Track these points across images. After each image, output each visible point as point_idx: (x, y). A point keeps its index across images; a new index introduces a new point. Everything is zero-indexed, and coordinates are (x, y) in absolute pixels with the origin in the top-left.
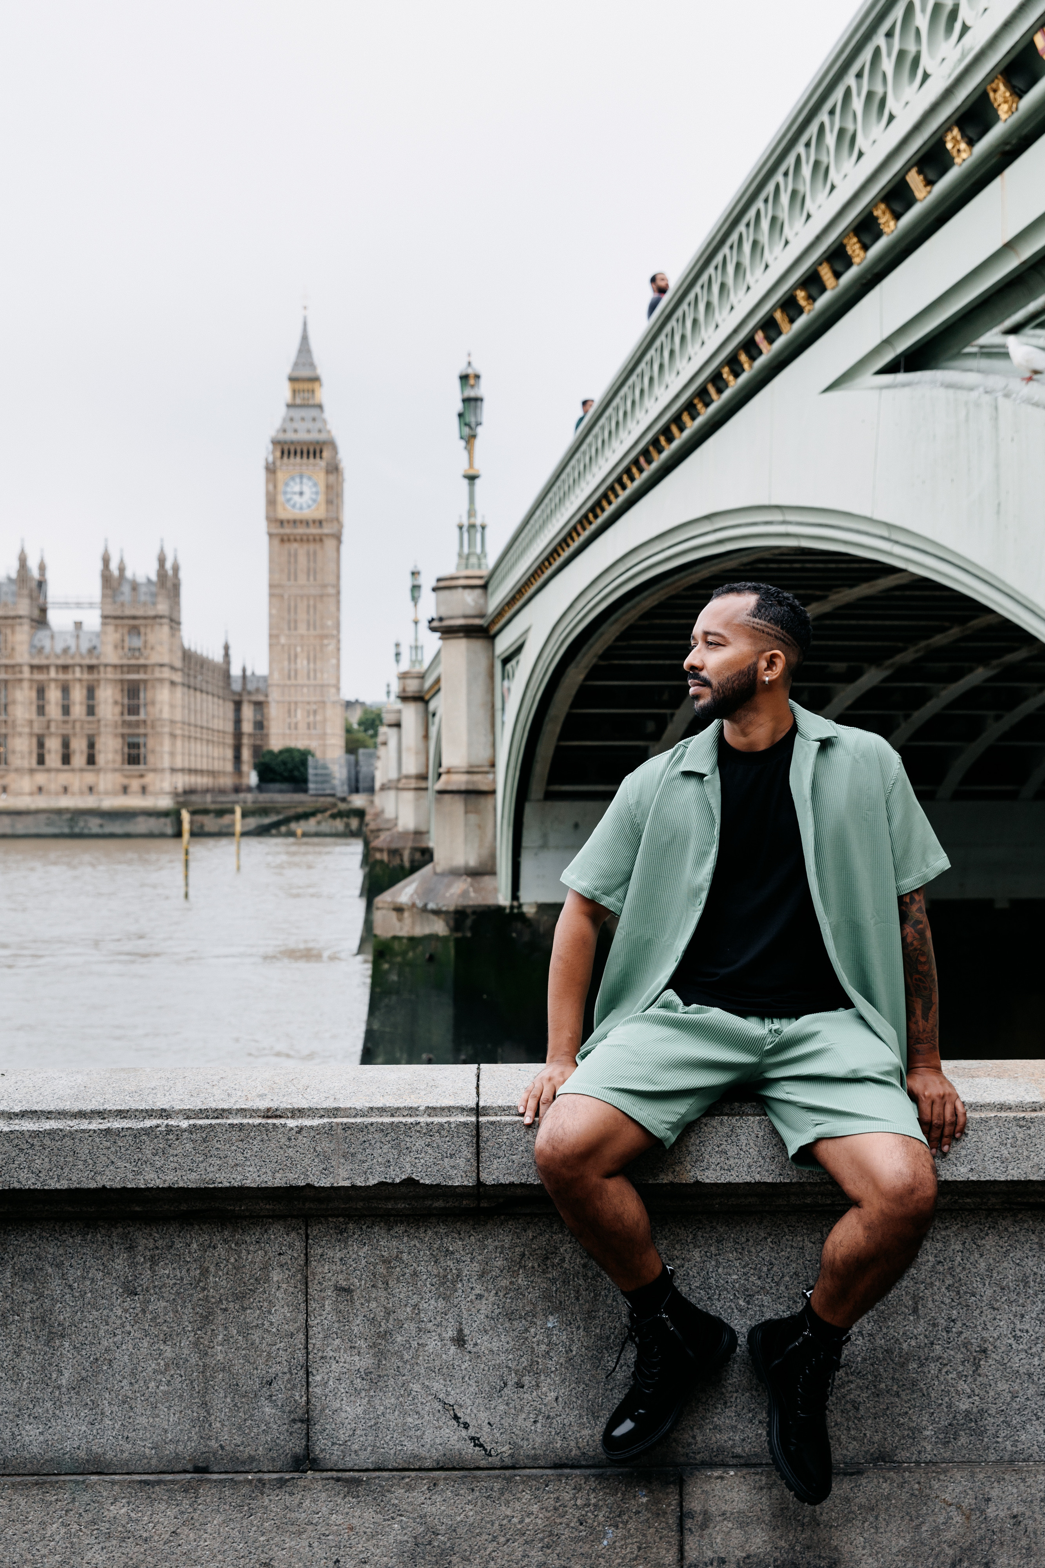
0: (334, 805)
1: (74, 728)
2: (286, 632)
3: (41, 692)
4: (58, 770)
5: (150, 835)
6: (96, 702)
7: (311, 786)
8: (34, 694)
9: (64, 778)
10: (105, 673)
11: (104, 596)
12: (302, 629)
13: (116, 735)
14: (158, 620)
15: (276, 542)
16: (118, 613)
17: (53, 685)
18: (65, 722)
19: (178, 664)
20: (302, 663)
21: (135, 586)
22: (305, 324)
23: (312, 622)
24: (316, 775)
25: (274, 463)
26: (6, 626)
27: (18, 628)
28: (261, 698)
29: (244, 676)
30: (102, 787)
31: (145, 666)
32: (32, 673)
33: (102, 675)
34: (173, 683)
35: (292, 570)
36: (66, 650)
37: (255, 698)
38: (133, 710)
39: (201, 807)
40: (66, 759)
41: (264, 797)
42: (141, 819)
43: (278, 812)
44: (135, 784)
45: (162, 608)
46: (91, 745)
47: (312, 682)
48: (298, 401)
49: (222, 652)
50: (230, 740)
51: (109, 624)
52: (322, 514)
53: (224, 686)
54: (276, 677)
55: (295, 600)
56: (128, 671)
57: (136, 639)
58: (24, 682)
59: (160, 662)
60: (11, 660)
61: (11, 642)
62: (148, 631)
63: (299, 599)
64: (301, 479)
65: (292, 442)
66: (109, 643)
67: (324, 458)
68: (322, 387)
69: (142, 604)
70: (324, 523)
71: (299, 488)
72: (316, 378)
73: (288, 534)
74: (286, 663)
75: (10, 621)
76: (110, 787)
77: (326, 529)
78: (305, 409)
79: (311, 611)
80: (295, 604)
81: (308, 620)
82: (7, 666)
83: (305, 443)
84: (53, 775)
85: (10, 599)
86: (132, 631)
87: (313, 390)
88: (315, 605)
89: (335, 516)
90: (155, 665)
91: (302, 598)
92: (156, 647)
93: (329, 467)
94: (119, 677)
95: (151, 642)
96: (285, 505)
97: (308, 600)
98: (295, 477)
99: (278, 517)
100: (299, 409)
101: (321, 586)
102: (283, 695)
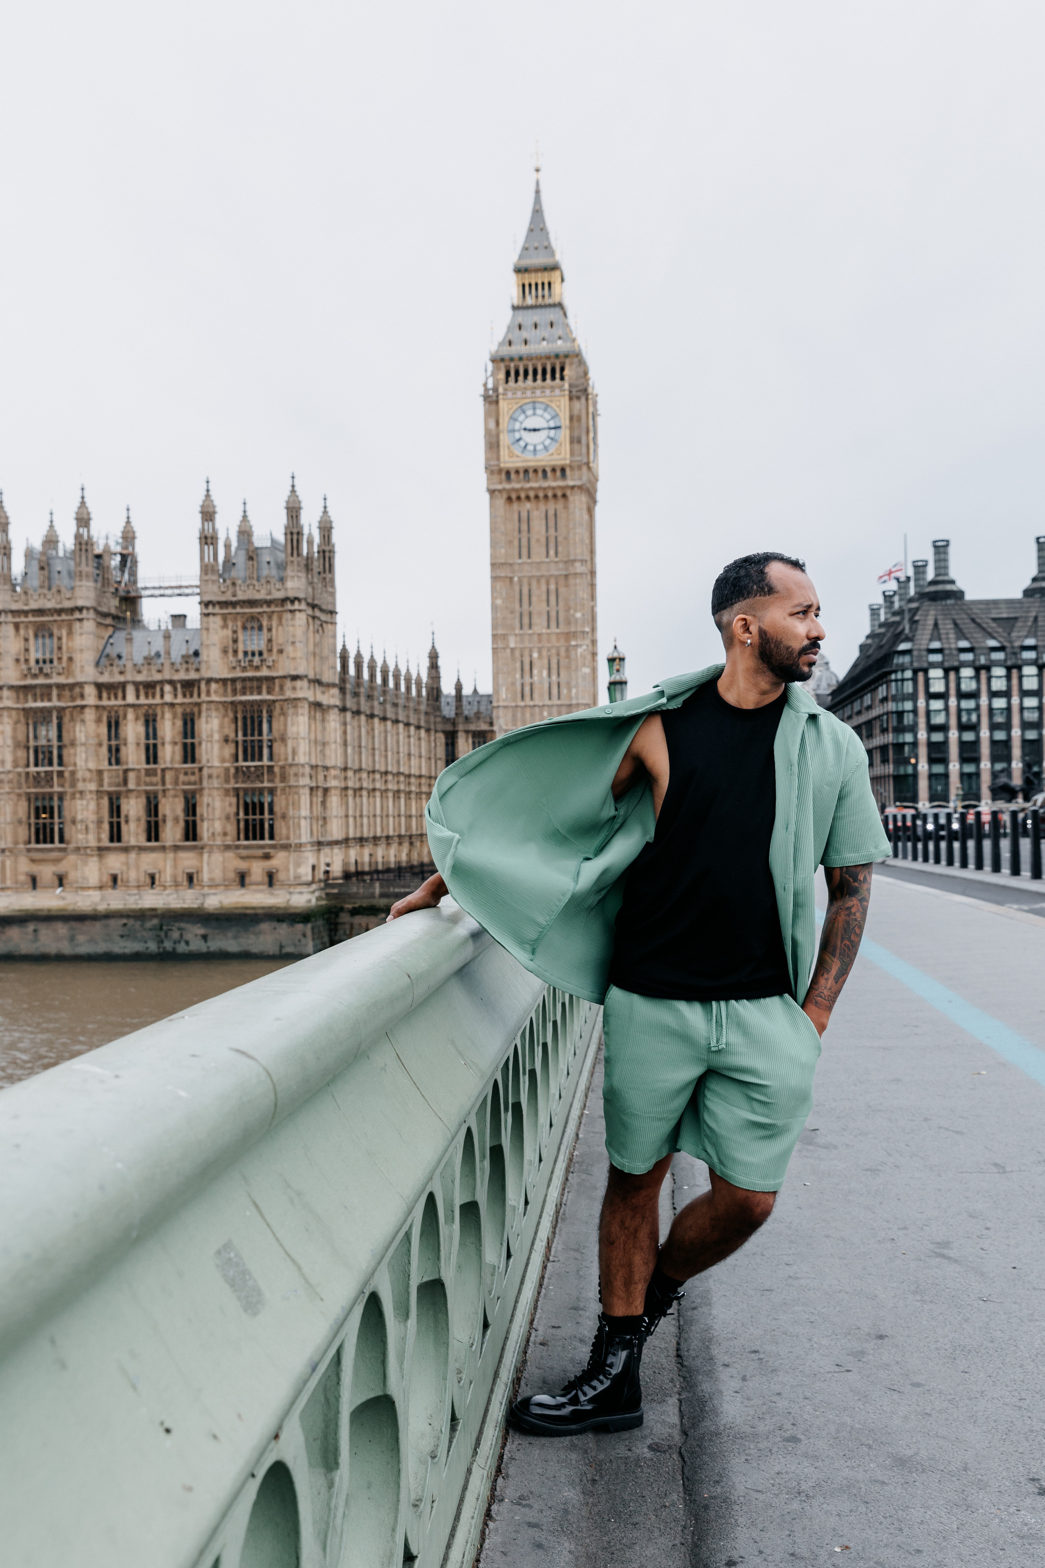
1: (164, 781)
2: (517, 631)
3: (114, 725)
4: (141, 849)
6: (196, 741)
8: (104, 730)
9: (150, 861)
10: (208, 693)
11: (204, 570)
12: (540, 626)
13: (227, 792)
14: (289, 606)
15: (501, 501)
16: (228, 597)
17: (131, 715)
18: (149, 773)
20: (540, 675)
21: (258, 554)
22: (538, 192)
23: (553, 614)
25: (495, 389)
26: (60, 624)
27: (77, 626)
28: (484, 727)
29: (459, 696)
30: (206, 876)
31: (270, 679)
32: (100, 698)
33: (204, 697)
34: (320, 707)
35: (524, 542)
36: (150, 659)
37: (473, 727)
38: (252, 750)
39: (365, 903)
40: (153, 831)
42: (265, 926)
44: (257, 870)
45: (297, 586)
46: (191, 808)
48: (530, 301)
49: (425, 663)
51: (214, 614)
52: (565, 459)
53: (430, 710)
54: (504, 696)
55: (530, 585)
56: (244, 688)
57: (255, 637)
58: (87, 710)
59: (293, 673)
60: (67, 678)
61: (68, 648)
62: (274, 623)
63: (534, 583)
64: (534, 409)
65: (521, 359)
66: (214, 645)
67: (566, 378)
68: (563, 280)
69: (263, 581)
70: (568, 472)
71: (531, 423)
72: (555, 268)
73: (517, 490)
74: (518, 676)
75: (64, 617)
76: (218, 875)
77: (573, 480)
78: (539, 311)
79: (553, 598)
80: (530, 590)
81: (548, 612)
82: (61, 687)
83: (539, 358)
84: (133, 855)
85: (64, 582)
86: (249, 625)
87: (550, 284)
88: (557, 590)
89: (585, 460)
90: (284, 677)
91: (538, 581)
92: (289, 649)
93: (574, 390)
94: (229, 699)
95: (281, 641)
96: (512, 448)
97: (548, 584)
98: (525, 407)
99: (502, 465)
100: (530, 312)
101: (566, 562)
102: (514, 721)
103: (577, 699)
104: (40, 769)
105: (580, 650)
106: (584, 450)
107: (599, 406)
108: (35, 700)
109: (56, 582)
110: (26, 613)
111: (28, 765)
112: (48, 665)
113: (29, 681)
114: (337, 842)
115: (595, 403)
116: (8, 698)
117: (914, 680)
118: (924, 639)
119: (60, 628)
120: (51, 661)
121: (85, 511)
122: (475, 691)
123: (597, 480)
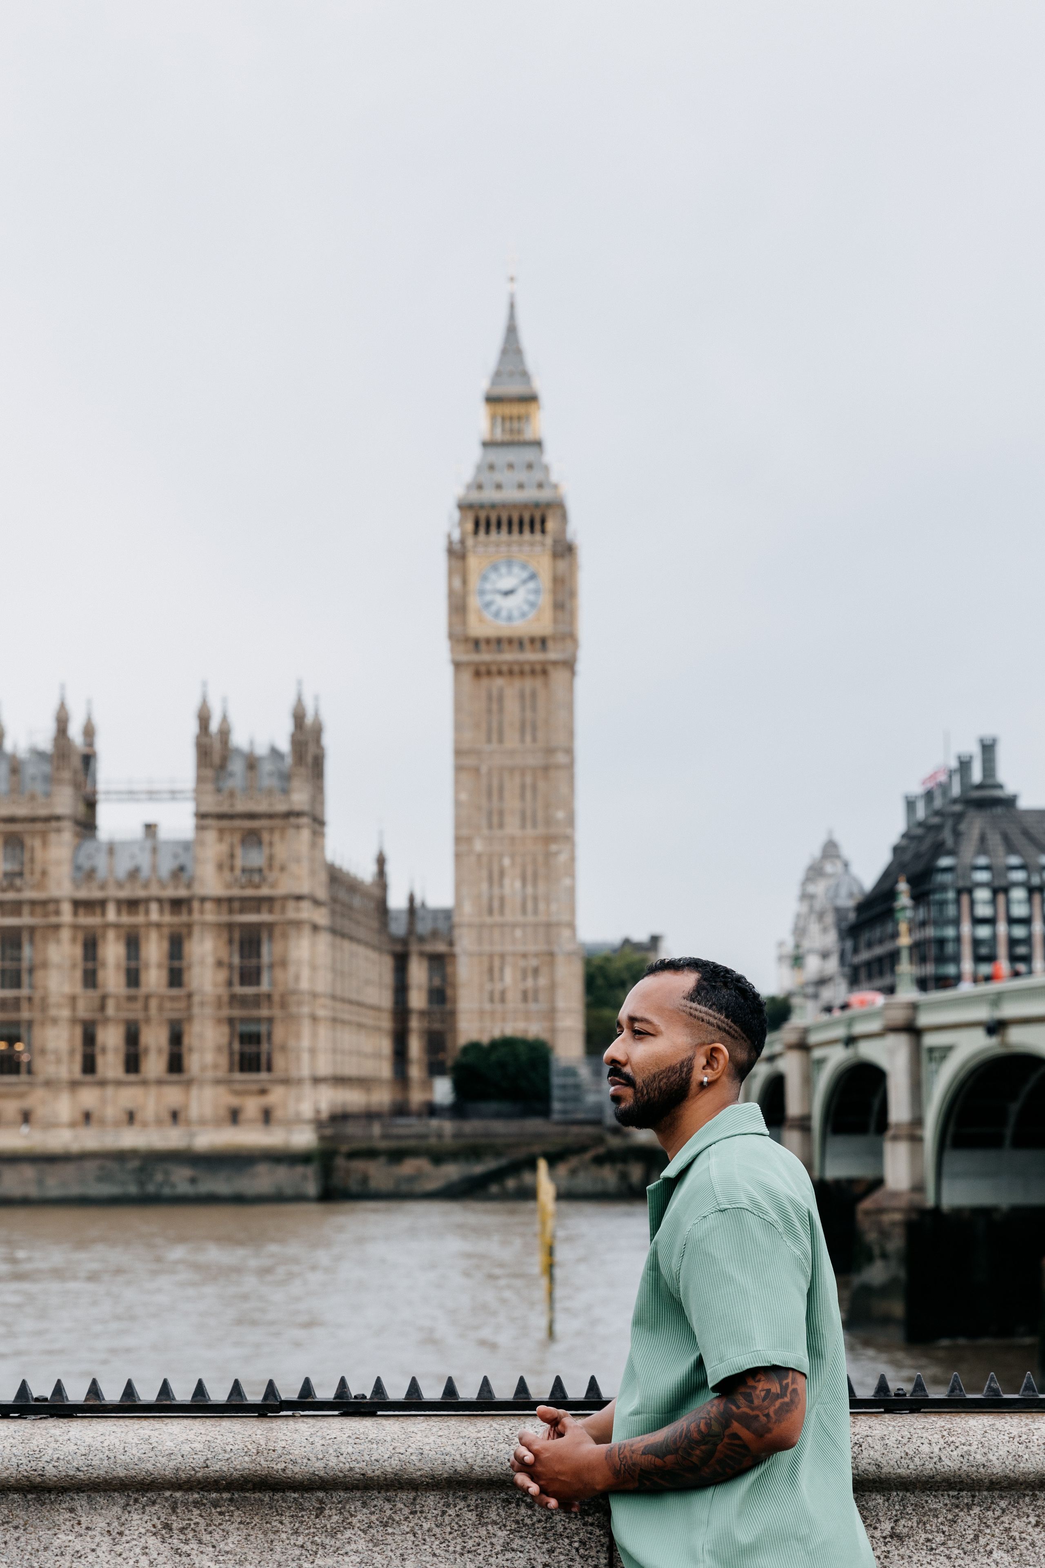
0: (599, 1140)
1: (146, 1008)
2: (485, 832)
3: (91, 947)
4: (119, 1083)
5: (278, 1198)
6: (184, 964)
7: (556, 1106)
8: (78, 951)
9: (129, 1096)
10: (202, 912)
11: (200, 779)
12: (512, 827)
13: (219, 1021)
14: (293, 820)
15: (467, 676)
16: (225, 809)
17: (111, 935)
18: (131, 999)
19: (322, 894)
20: (512, 886)
21: (252, 763)
22: (512, 305)
23: (529, 813)
24: (564, 1087)
25: (462, 542)
26: (33, 834)
27: (53, 837)
28: (441, 947)
29: (411, 910)
30: (194, 1112)
31: (270, 900)
32: (75, 914)
33: (196, 916)
34: (315, 928)
35: (495, 725)
36: (134, 874)
37: (429, 948)
38: (250, 975)
39: (363, 1145)
40: (133, 1063)
41: (472, 1126)
42: (262, 1169)
43: (497, 1153)
44: (252, 1106)
45: (300, 798)
46: (176, 1038)
47: (530, 918)
48: (502, 436)
50: (386, 1023)
51: (209, 827)
52: (546, 628)
53: (379, 927)
54: (467, 911)
55: (500, 777)
56: (241, 908)
57: (254, 853)
58: (62, 929)
59: (296, 892)
60: (40, 893)
61: (42, 861)
62: (276, 839)
63: (506, 775)
64: (509, 566)
65: (492, 507)
66: (208, 859)
67: (548, 533)
68: (540, 412)
69: (263, 793)
70: (549, 643)
71: (506, 583)
72: (531, 397)
73: (487, 663)
74: (485, 886)
75: (38, 826)
76: (208, 1111)
77: (554, 653)
78: (513, 449)
79: (529, 794)
80: (500, 783)
81: (523, 810)
82: (33, 903)
83: (515, 506)
84: (110, 1091)
85: (38, 787)
86: (247, 840)
87: (526, 417)
88: (534, 784)
89: (570, 630)
90: (287, 897)
91: (511, 773)
92: (293, 868)
93: (556, 546)
94: (225, 919)
95: (283, 857)
96: (482, 613)
97: (522, 776)
98: (498, 564)
99: (468, 633)
100: (502, 449)
101: (544, 751)
102: (480, 940)
106: (567, 618)
108: (3, 917)
109: (29, 787)
112: (19, 878)
114: (327, 1080)
117: (958, 902)
118: (968, 853)
119: (32, 838)
120: (22, 874)
121: (65, 713)
123: (578, 650)
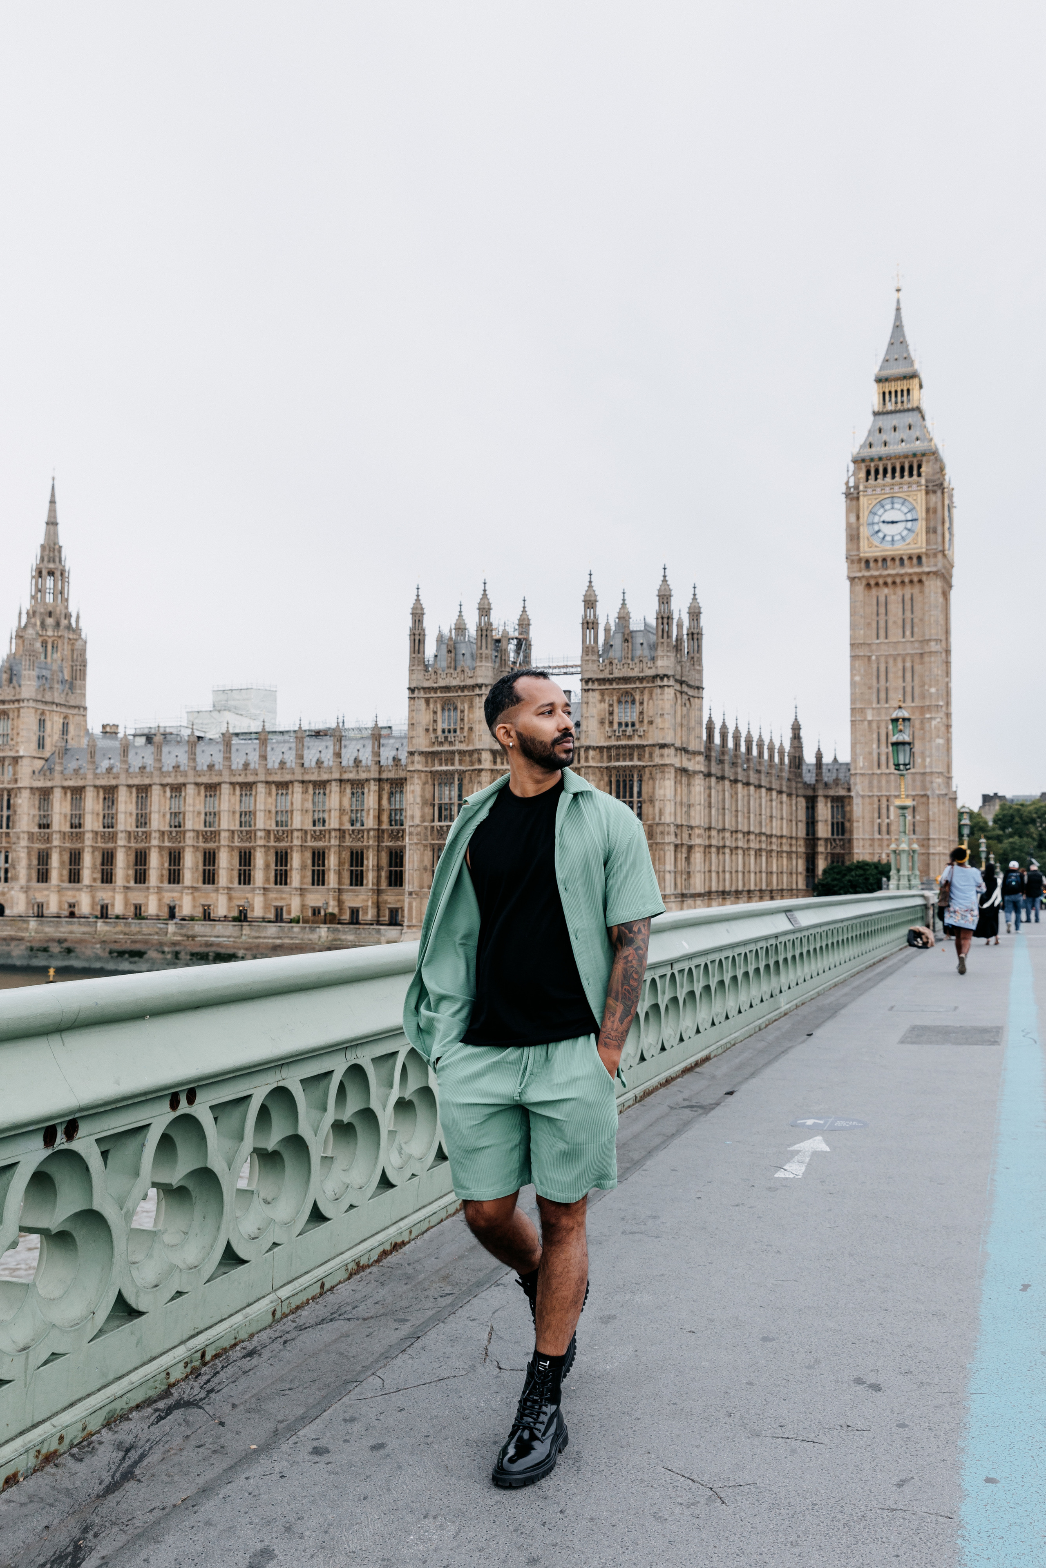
2: (874, 705)
11: (585, 651)
12: (896, 700)
14: (659, 682)
15: (860, 588)
16: (606, 675)
19: (695, 744)
21: (627, 636)
22: (898, 309)
23: (909, 689)
25: (856, 487)
26: (463, 699)
28: (842, 792)
29: (819, 764)
31: (641, 747)
32: (495, 763)
33: (583, 763)
34: (686, 772)
35: (882, 624)
37: (831, 793)
45: (665, 663)
48: (890, 407)
49: (788, 735)
50: (801, 848)
51: (593, 690)
52: (922, 548)
53: (792, 777)
54: (861, 765)
55: (887, 663)
56: (618, 755)
57: (629, 710)
58: (483, 773)
59: (661, 742)
60: (468, 745)
61: (469, 720)
62: (646, 698)
63: (891, 661)
64: (893, 503)
65: (880, 459)
66: (593, 717)
67: (923, 474)
68: (921, 387)
69: (637, 660)
70: (924, 559)
71: (889, 516)
72: (914, 376)
73: (875, 577)
74: (875, 746)
75: (466, 693)
77: (929, 566)
78: (898, 415)
79: (909, 675)
80: (887, 668)
81: (904, 688)
82: (462, 753)
83: (898, 457)
85: (467, 663)
86: (623, 699)
87: (908, 390)
88: (912, 667)
89: (940, 548)
90: (654, 745)
91: (895, 660)
92: (658, 721)
93: (930, 485)
94: (605, 765)
95: (651, 714)
96: (871, 539)
97: (904, 662)
98: (884, 502)
99: (862, 555)
100: (889, 416)
101: (921, 642)
102: (871, 787)
103: (931, 767)
104: (442, 824)
105: (934, 723)
106: (940, 539)
107: (955, 499)
108: (441, 765)
109: (461, 663)
110: (435, 690)
111: (433, 821)
112: (452, 734)
113: (436, 748)
114: (699, 895)
115: (951, 497)
116: (418, 763)
119: (463, 702)
120: (455, 731)
121: (486, 602)
122: (835, 759)
123: (953, 567)
